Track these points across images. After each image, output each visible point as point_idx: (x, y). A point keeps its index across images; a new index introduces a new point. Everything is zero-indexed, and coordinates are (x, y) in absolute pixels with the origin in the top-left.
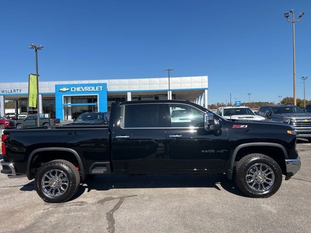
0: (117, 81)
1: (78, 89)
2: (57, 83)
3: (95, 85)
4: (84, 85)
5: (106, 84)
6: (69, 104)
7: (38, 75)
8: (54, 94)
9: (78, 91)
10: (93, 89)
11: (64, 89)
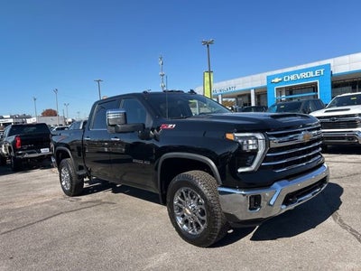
0: (346, 58)
1: (292, 78)
2: (270, 74)
3: (313, 69)
4: (299, 72)
5: (330, 64)
6: (284, 97)
7: (210, 72)
8: (266, 87)
9: (293, 80)
10: (311, 74)
11: (277, 80)
